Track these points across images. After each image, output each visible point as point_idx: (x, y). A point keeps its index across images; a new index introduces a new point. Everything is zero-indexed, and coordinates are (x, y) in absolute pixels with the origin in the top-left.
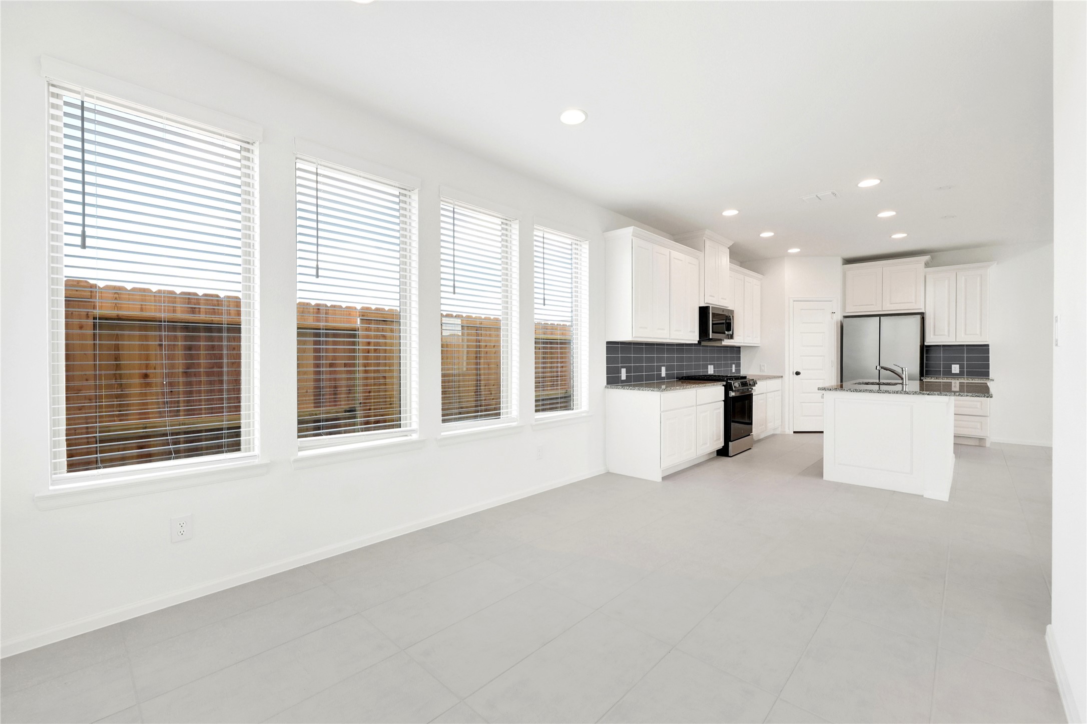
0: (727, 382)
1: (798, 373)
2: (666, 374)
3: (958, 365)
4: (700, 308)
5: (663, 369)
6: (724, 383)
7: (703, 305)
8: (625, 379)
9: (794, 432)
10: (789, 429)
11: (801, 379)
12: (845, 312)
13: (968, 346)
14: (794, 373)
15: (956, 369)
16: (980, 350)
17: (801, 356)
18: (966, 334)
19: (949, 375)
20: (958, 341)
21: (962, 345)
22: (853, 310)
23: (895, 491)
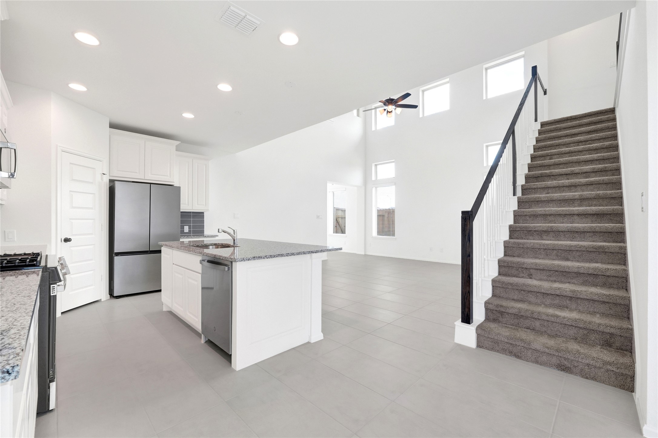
1: (67, 240)
3: (188, 227)
9: (63, 313)
11: (70, 247)
12: (110, 176)
13: (193, 213)
14: (63, 240)
15: (186, 229)
16: (199, 216)
17: (70, 219)
18: (198, 204)
19: (183, 234)
20: (193, 209)
21: (190, 212)
22: (117, 175)
23: (294, 349)
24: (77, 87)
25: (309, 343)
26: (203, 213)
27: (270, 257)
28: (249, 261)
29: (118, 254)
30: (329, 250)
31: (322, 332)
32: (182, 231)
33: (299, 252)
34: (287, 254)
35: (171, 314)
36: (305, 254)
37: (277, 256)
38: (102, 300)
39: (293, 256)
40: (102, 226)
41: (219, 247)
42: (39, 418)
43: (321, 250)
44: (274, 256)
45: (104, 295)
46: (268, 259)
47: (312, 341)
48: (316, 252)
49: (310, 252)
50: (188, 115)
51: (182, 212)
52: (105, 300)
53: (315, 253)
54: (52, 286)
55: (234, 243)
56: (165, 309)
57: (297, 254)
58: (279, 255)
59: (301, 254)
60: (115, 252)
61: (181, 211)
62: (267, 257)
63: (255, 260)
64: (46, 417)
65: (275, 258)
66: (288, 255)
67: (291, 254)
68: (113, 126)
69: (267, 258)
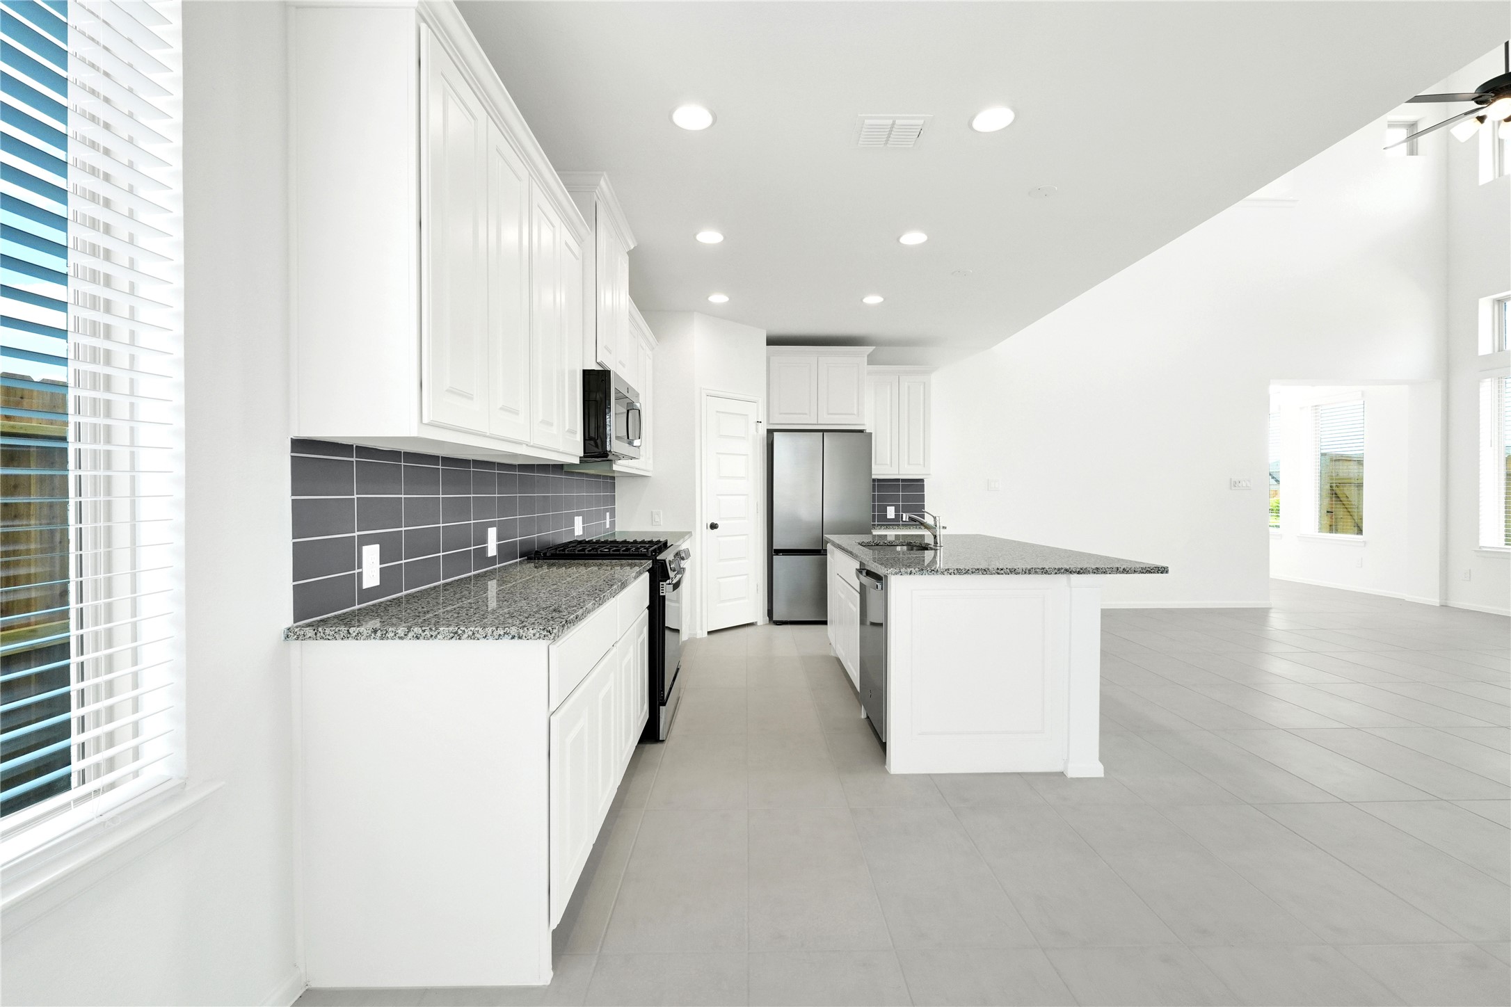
0: (655, 561)
1: (714, 526)
2: (499, 547)
3: (894, 507)
4: (586, 373)
5: (492, 533)
6: (648, 564)
7: (593, 366)
8: (377, 583)
9: (709, 633)
10: (702, 629)
11: (718, 537)
12: (768, 423)
13: (903, 480)
14: (709, 526)
15: (891, 512)
16: (916, 485)
17: (718, 495)
18: (909, 464)
19: (884, 522)
20: (900, 473)
21: (898, 480)
22: (779, 421)
23: (1018, 773)
24: (719, 298)
25: (1062, 774)
26: (922, 480)
27: (956, 572)
28: (912, 576)
29: (778, 552)
30: (1121, 570)
31: (1101, 759)
32: (883, 517)
33: (1029, 568)
34: (998, 569)
35: (838, 660)
36: (1046, 573)
37: (972, 573)
38: (759, 624)
39: (1013, 576)
40: (757, 505)
41: (915, 548)
42: (643, 745)
43: (1094, 567)
44: (967, 572)
45: (759, 616)
46: (953, 576)
47: (1071, 774)
48: (1079, 573)
49: (1062, 571)
50: (873, 300)
51: (874, 480)
52: (762, 624)
53: (1076, 575)
54: (661, 583)
55: (936, 543)
56: (833, 654)
57: (1025, 573)
58: (978, 569)
59: (1036, 573)
60: (774, 548)
61: (873, 477)
62: (950, 571)
63: (924, 576)
64: (652, 748)
65: (969, 575)
66: (999, 571)
67: (1008, 571)
68: (772, 341)
69: (950, 574)
